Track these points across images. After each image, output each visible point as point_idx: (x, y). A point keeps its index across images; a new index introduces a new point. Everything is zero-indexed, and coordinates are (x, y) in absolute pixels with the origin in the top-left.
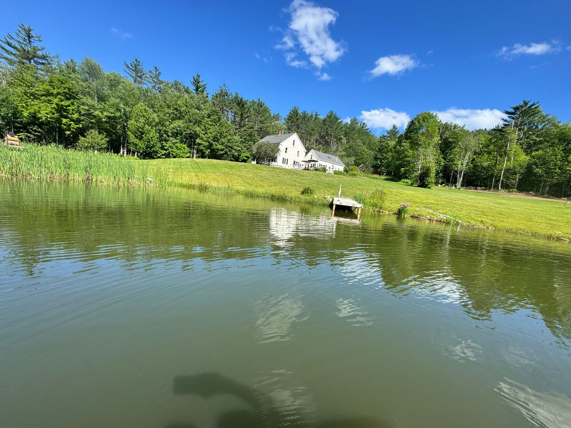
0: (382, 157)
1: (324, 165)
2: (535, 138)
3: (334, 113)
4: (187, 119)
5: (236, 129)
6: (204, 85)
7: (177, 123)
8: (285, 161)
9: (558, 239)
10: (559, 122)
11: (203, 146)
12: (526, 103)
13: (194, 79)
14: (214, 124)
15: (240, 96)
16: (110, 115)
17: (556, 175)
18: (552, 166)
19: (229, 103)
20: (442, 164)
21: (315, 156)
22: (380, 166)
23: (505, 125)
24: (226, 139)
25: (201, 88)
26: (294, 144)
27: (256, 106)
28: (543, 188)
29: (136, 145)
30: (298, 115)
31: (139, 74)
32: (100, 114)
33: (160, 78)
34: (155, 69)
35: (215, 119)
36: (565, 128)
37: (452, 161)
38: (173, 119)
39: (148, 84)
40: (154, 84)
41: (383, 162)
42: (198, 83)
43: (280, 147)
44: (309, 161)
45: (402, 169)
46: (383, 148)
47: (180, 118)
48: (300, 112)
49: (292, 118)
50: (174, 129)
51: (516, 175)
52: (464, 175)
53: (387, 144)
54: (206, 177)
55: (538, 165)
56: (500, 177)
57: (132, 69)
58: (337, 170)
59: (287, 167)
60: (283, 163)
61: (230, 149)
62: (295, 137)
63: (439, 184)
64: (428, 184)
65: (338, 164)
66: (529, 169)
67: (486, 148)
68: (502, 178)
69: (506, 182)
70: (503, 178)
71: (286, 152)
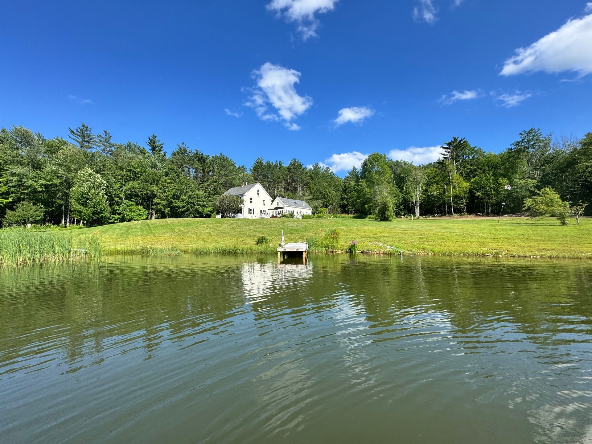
0: (347, 197)
1: (291, 211)
2: (470, 167)
3: (297, 161)
4: (143, 179)
5: (199, 184)
6: (161, 145)
7: (131, 184)
8: (251, 211)
9: (484, 255)
10: (484, 153)
11: (162, 206)
12: (455, 139)
13: (150, 140)
14: (173, 182)
15: (201, 152)
16: (48, 183)
17: (493, 196)
18: (488, 189)
19: (189, 160)
20: (401, 197)
21: (281, 203)
22: (347, 205)
23: (445, 158)
24: (187, 195)
25: (158, 148)
26: (258, 194)
27: (218, 161)
28: (487, 209)
29: (80, 212)
30: (262, 165)
31: (86, 139)
32: (34, 184)
33: (111, 141)
34: (104, 133)
35: (174, 177)
36: (490, 157)
37: (408, 194)
38: (127, 181)
39: (97, 148)
40: (104, 148)
41: (349, 202)
42: (154, 143)
43: (244, 198)
44: (276, 209)
45: (366, 206)
46: (347, 188)
47: (133, 180)
48: (264, 162)
49: (257, 168)
50: (127, 190)
51: (462, 199)
52: (420, 205)
53: (350, 184)
54: (155, 239)
55: (478, 190)
56: (451, 203)
57: (77, 135)
58: (305, 214)
59: (254, 218)
60: (249, 213)
61: (192, 205)
62: (258, 186)
63: (402, 215)
64: (389, 218)
65: (305, 208)
66: (471, 192)
67: (434, 179)
68: (452, 203)
69: (457, 207)
70: (454, 203)
71: (251, 202)
